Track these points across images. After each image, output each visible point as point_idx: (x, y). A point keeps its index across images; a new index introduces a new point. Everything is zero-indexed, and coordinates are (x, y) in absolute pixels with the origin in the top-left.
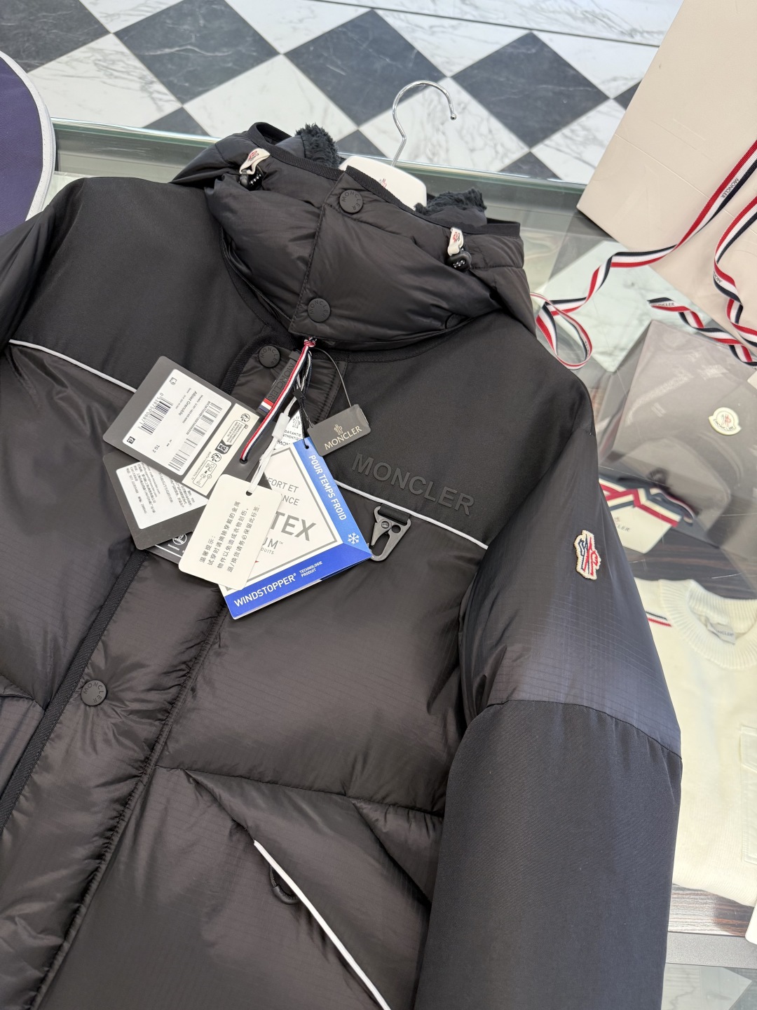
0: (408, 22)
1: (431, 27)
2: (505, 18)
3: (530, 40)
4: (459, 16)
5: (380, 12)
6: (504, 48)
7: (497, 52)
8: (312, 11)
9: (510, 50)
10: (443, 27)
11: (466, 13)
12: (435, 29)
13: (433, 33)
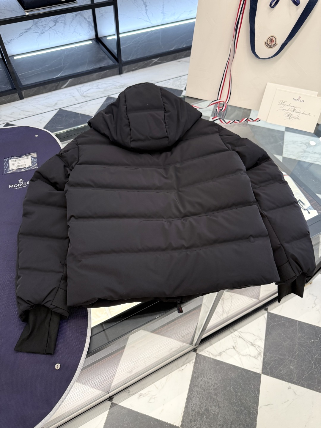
0: (72, 108)
1: (80, 106)
2: (99, 96)
3: (109, 98)
4: (86, 101)
5: (63, 109)
6: (104, 103)
7: (102, 105)
8: (43, 116)
9: (106, 103)
10: (84, 105)
11: (87, 99)
12: (82, 106)
13: (82, 108)
